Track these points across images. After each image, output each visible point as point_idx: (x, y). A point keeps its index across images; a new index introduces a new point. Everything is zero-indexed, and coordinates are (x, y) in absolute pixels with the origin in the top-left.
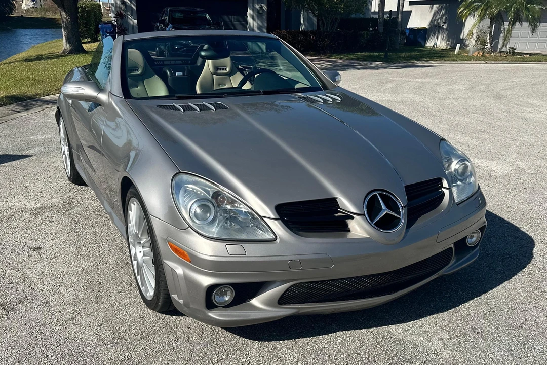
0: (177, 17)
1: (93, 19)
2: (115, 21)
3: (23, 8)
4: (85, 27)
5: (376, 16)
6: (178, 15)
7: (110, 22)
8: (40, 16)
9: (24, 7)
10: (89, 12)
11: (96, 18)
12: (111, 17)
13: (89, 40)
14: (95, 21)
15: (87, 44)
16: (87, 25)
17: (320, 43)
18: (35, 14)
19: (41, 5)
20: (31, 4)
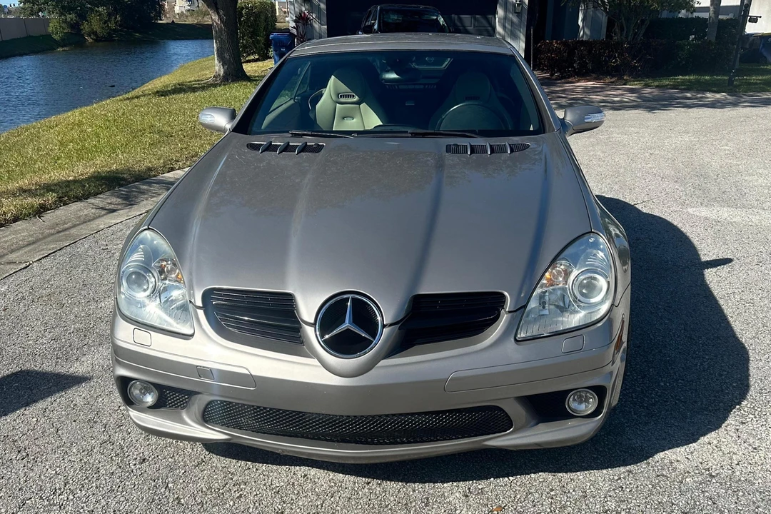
0: (390, 21)
1: (263, 25)
2: (294, 28)
3: (176, 12)
4: (251, 38)
5: (705, 15)
6: (394, 17)
7: (287, 30)
8: (196, 21)
9: (177, 10)
10: (257, 15)
11: (268, 25)
12: (288, 22)
13: (257, 57)
14: (266, 29)
15: (253, 64)
16: (254, 34)
17: (617, 61)
18: (190, 19)
19: (198, 6)
20: (186, 6)
